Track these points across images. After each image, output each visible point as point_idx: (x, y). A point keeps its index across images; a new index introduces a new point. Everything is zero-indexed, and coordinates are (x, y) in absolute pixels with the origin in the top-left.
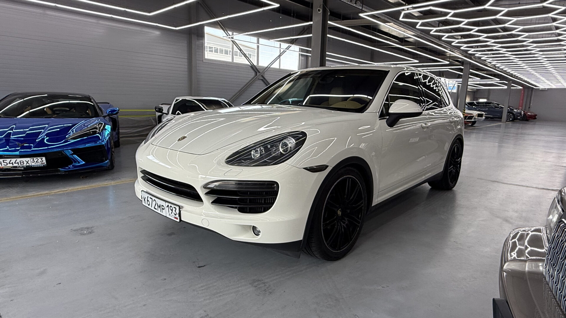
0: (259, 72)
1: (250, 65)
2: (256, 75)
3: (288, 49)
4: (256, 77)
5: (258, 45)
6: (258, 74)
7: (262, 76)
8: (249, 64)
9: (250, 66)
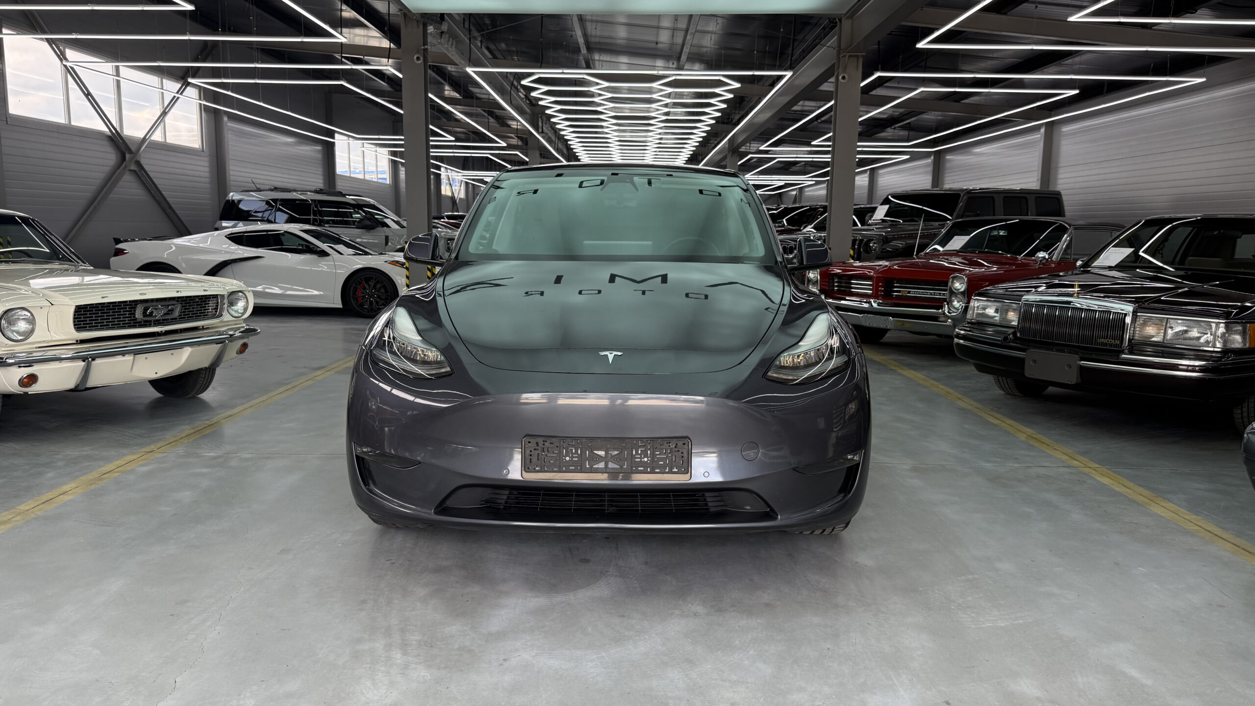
0: (130, 151)
1: (110, 134)
2: (123, 159)
3: (181, 94)
4: (125, 163)
5: (117, 80)
6: (128, 156)
7: (138, 163)
8: (108, 130)
9: (109, 137)
